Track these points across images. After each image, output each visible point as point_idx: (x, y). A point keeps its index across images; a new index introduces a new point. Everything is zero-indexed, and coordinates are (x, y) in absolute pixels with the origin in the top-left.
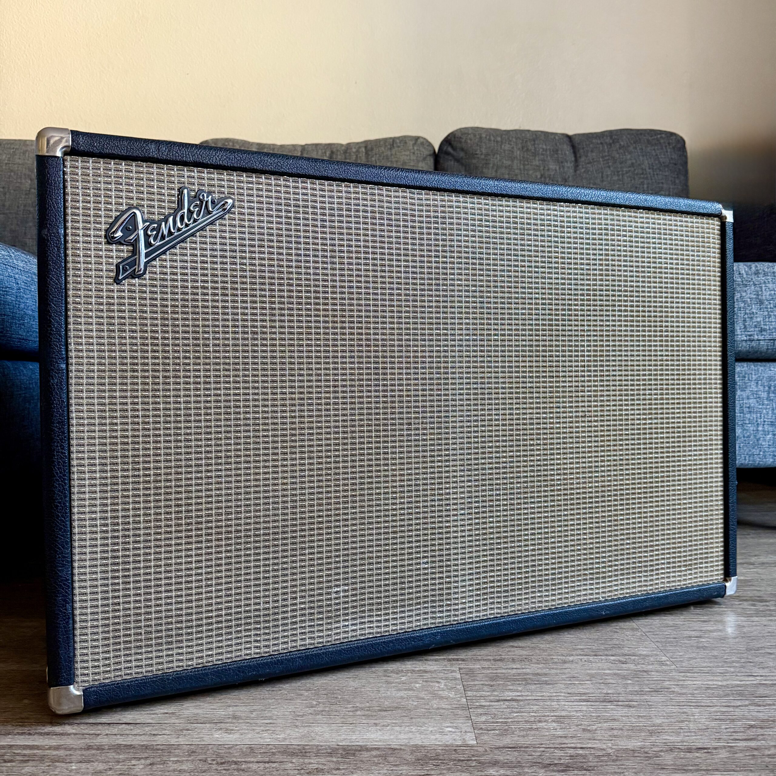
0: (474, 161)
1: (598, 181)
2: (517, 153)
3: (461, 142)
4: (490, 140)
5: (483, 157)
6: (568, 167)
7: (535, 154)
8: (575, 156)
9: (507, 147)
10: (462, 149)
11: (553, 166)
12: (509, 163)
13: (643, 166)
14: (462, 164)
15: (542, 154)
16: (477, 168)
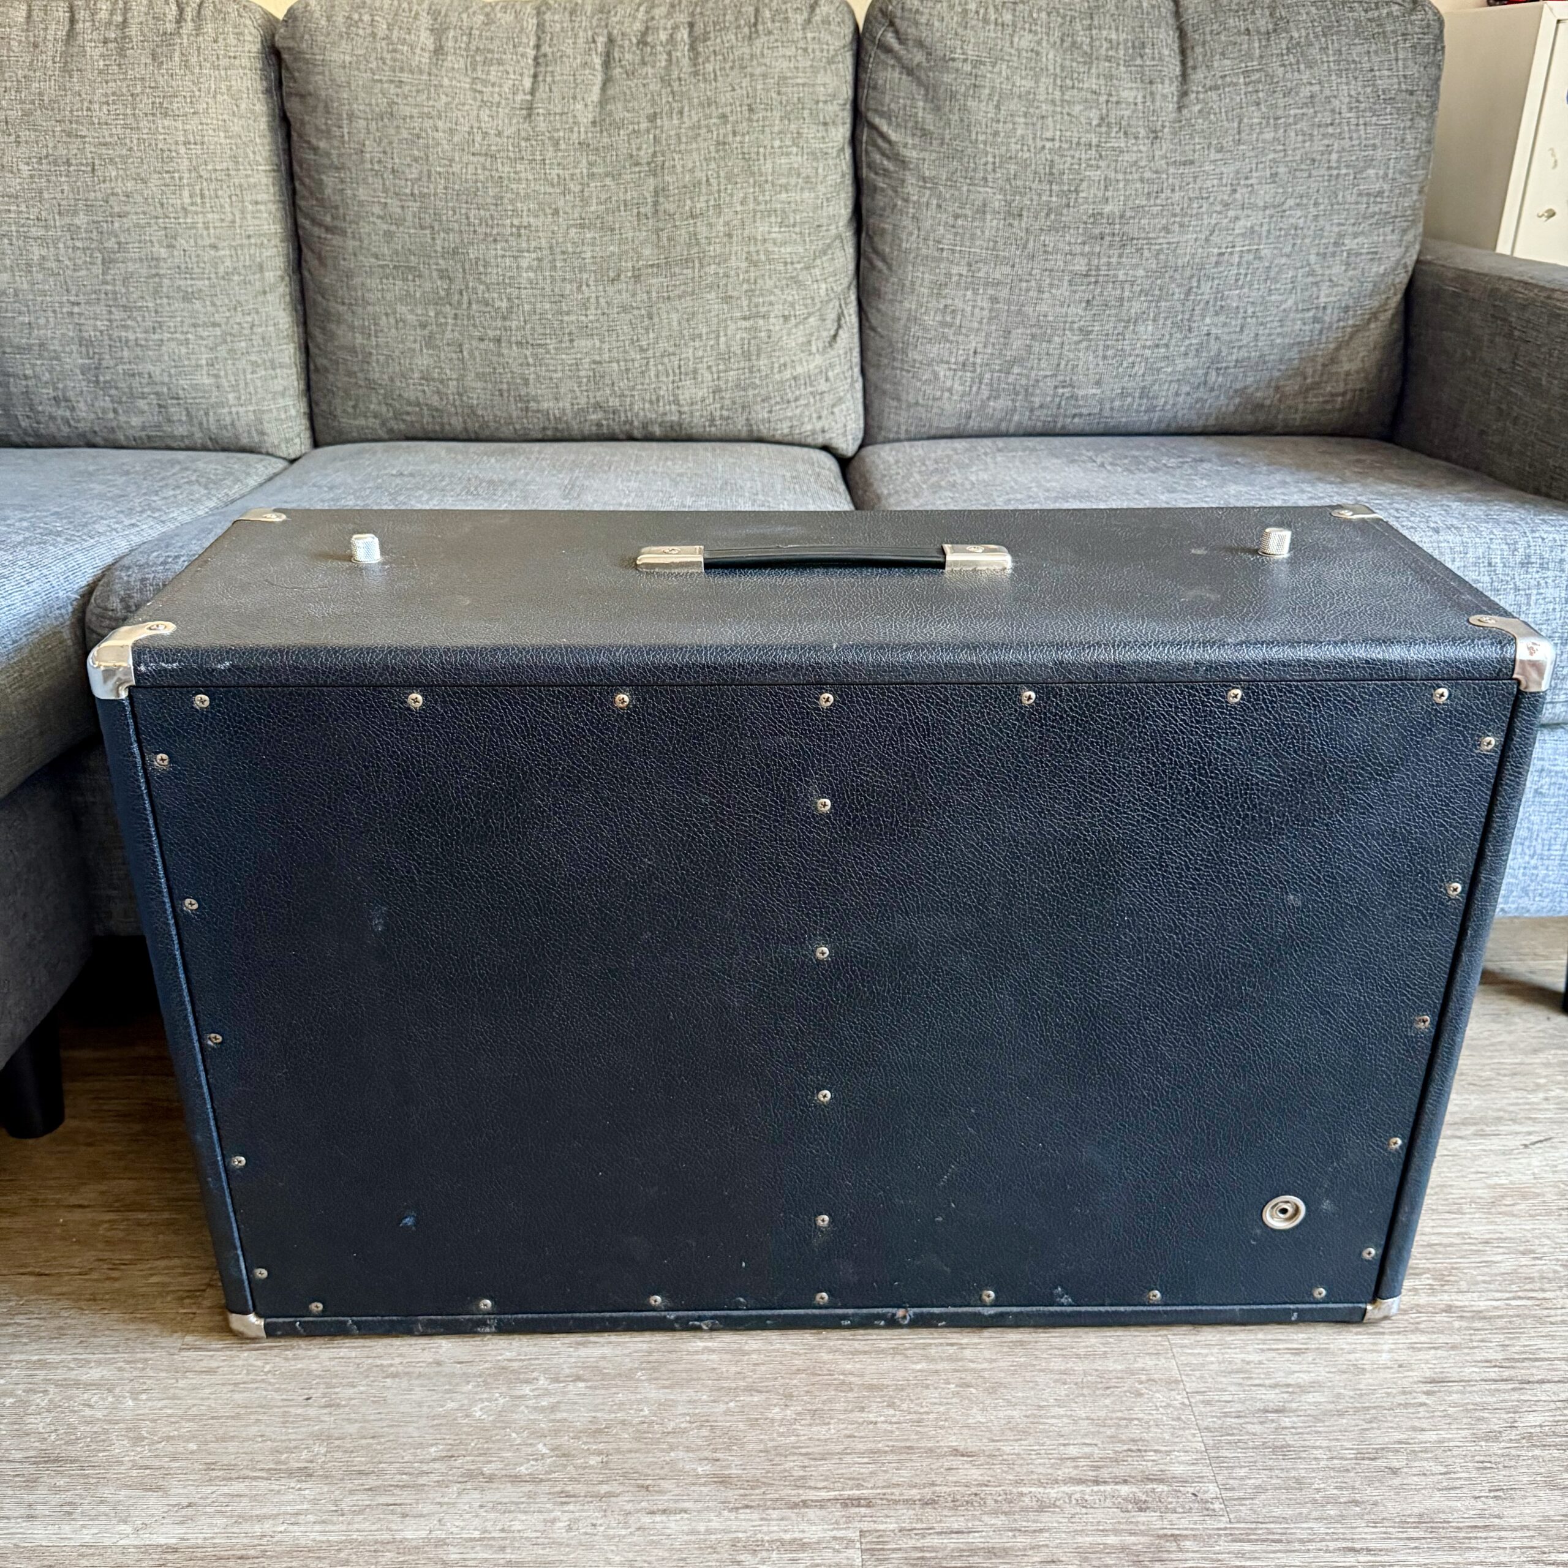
0: (948, 78)
1: (1228, 142)
2: (1050, 57)
3: (917, 24)
4: (986, 21)
5: (968, 68)
6: (1164, 97)
7: (1089, 59)
8: (1183, 63)
9: (1025, 41)
10: (920, 44)
11: (1130, 92)
12: (1028, 84)
13: (1336, 103)
14: (920, 82)
15: (1108, 59)
16: (953, 96)
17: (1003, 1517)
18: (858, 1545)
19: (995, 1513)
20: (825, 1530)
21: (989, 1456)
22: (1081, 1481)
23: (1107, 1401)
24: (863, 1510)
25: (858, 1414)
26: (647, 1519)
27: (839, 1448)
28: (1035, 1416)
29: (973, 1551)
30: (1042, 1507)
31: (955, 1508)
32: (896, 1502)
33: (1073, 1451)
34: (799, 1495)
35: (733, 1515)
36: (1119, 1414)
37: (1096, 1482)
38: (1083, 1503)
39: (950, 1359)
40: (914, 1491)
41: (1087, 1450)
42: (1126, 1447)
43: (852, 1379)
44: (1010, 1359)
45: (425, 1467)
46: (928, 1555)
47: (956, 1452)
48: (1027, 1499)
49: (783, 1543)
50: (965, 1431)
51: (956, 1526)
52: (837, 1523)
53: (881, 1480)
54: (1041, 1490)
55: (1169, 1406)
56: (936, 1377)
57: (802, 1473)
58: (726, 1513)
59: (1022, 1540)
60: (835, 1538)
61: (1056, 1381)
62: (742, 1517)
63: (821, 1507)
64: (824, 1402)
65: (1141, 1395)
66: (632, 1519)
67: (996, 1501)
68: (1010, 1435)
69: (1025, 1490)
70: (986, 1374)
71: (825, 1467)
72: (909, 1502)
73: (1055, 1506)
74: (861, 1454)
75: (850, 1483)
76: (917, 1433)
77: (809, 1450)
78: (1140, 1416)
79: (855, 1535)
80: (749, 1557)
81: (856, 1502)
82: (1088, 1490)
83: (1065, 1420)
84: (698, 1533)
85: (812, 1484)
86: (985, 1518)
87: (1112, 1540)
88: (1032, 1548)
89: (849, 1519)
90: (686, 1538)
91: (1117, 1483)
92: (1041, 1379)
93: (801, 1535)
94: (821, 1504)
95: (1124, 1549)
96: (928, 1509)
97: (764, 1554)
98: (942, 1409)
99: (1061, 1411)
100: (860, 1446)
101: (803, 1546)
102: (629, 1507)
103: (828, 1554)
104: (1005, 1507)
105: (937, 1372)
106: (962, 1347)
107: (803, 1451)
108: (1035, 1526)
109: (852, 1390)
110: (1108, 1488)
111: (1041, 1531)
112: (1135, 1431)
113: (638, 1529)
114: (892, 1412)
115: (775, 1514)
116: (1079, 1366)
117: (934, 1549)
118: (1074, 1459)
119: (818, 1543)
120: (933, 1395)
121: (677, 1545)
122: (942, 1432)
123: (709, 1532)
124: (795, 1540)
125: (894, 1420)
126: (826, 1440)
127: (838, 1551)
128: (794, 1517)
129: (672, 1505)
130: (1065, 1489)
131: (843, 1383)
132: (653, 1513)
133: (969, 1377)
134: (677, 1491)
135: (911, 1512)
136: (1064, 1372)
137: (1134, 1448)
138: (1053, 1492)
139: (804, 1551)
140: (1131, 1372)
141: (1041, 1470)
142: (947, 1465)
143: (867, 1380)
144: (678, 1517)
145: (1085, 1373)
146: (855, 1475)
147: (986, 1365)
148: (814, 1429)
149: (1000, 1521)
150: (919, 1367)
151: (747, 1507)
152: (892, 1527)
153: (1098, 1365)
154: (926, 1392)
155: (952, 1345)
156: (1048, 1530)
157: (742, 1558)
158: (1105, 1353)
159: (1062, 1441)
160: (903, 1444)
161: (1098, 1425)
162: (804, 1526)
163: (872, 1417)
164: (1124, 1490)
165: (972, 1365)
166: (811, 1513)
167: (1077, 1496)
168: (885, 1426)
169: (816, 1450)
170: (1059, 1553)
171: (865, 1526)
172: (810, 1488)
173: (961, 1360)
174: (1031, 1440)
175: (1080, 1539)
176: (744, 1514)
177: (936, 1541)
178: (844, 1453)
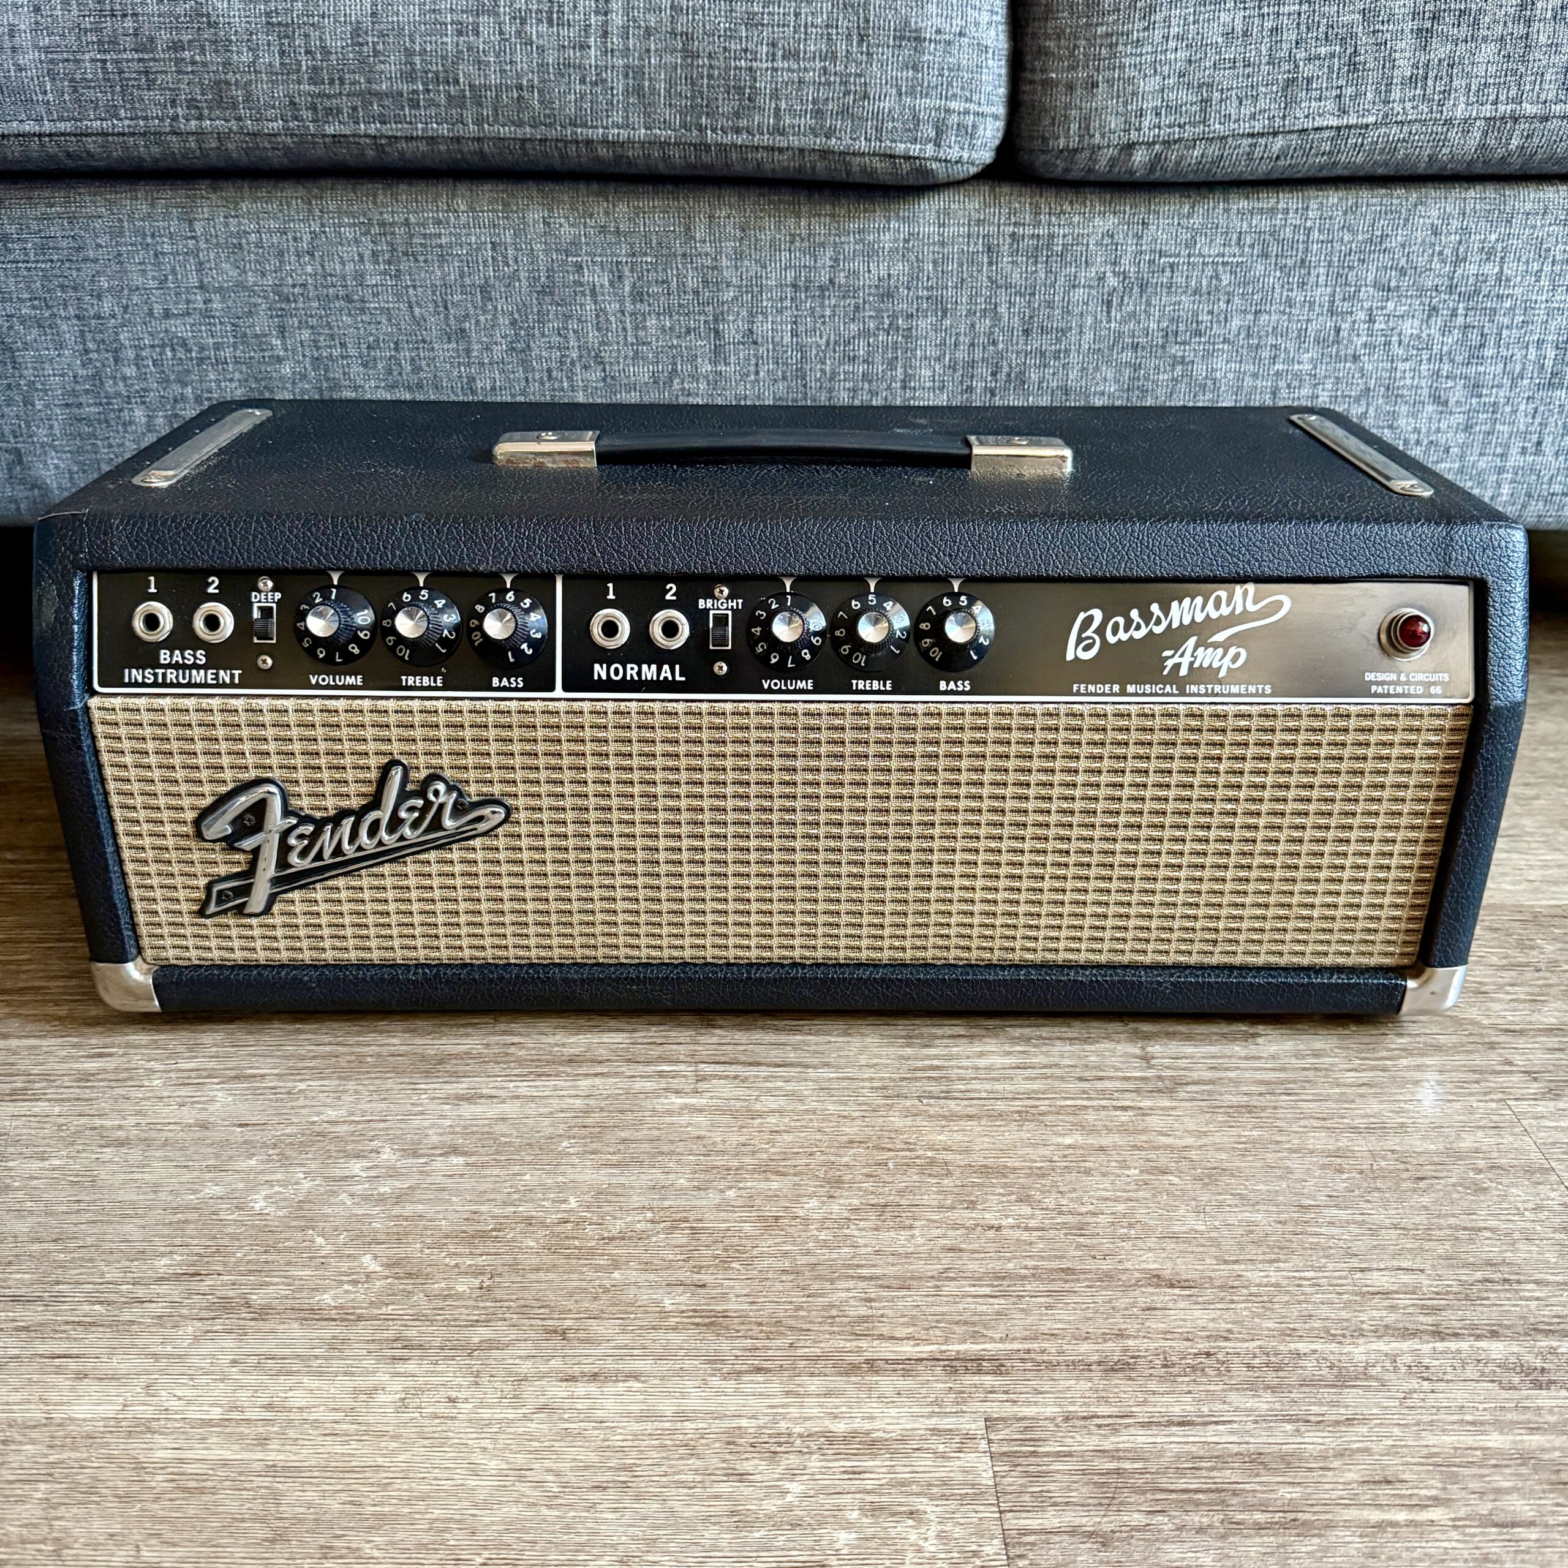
17: (1268, 1396)
18: (983, 1445)
19: (1252, 1387)
20: (915, 1417)
21: (1221, 1287)
22: (1407, 1333)
23: (1426, 1200)
24: (989, 1380)
25: (966, 1214)
26: (558, 1391)
27: (934, 1268)
28: (1297, 1223)
29: (1221, 1460)
30: (1343, 1379)
31: (1171, 1378)
32: (1051, 1366)
33: (1379, 1280)
34: (860, 1350)
35: (730, 1385)
36: (1452, 1221)
37: (1438, 1334)
38: (1422, 1372)
39: (1123, 1129)
40: (1085, 1347)
41: (1406, 1278)
42: (1479, 1275)
43: (949, 1157)
44: (1235, 1131)
45: (140, 1292)
46: (1127, 1465)
47: (1156, 1279)
48: (1310, 1364)
49: (830, 1438)
50: (1170, 1245)
51: (1176, 1410)
52: (937, 1402)
53: (1019, 1324)
54: (1333, 1347)
55: (1538, 1208)
56: (1102, 1158)
57: (863, 1311)
58: (715, 1381)
59: (1314, 1441)
60: (935, 1431)
61: (1323, 1167)
62: (748, 1388)
63: (907, 1373)
64: (901, 1192)
65: (1485, 1190)
66: (528, 1390)
67: (1250, 1367)
68: (1252, 1252)
69: (1303, 1347)
70: (1194, 1154)
71: (908, 1301)
72: (1080, 1367)
73: (1369, 1378)
74: (977, 1280)
75: (959, 1330)
76: (1079, 1246)
77: (878, 1271)
78: (1493, 1223)
79: (977, 1427)
80: (763, 1466)
81: (975, 1364)
82: (1426, 1348)
83: (1353, 1228)
84: (660, 1417)
85: (885, 1330)
86: (1234, 1398)
87: (1495, 1440)
88: (1339, 1455)
89: (962, 1397)
90: (637, 1427)
91: (1478, 1337)
92: (1295, 1163)
93: (867, 1426)
94: (906, 1366)
95: (1525, 1458)
96: (1117, 1380)
97: (793, 1460)
98: (1121, 1207)
99: (1344, 1214)
100: (973, 1266)
101: (872, 1445)
102: (526, 1367)
103: (925, 1462)
104: (1271, 1377)
105: (1102, 1149)
106: (1143, 1112)
107: (865, 1272)
108: (1334, 1414)
109: (949, 1174)
110: (1464, 1345)
111: (1349, 1421)
112: (1490, 1249)
113: (541, 1409)
114: (1026, 1210)
115: (814, 1385)
116: (1362, 1145)
117: (1137, 1455)
118: (1386, 1294)
119: (902, 1440)
120: (1100, 1186)
121: (616, 1440)
122: (1128, 1245)
123: (682, 1416)
124: (854, 1434)
125: (1032, 1223)
126: (907, 1255)
127: (943, 1456)
128: (852, 1391)
129: (610, 1365)
130: (1382, 1346)
131: (932, 1162)
132: (571, 1379)
133: (1163, 1159)
134: (623, 1339)
135: (1084, 1385)
136: (1337, 1153)
137: (1496, 1276)
138: (1359, 1352)
139: (874, 1456)
140: (1459, 1155)
141: (1325, 1311)
142: (1142, 1301)
143: (977, 1159)
144: (621, 1387)
145: (1373, 1155)
146: (966, 1316)
147: (1190, 1141)
148: (884, 1235)
149: (1264, 1403)
150: (1068, 1141)
151: (758, 1370)
152: (1049, 1411)
153: (1392, 1142)
154: (1087, 1180)
155: (1124, 1108)
156: (1364, 1420)
157: (747, 1466)
158: (1402, 1125)
159: (1355, 1263)
160: (1055, 1264)
161: (1415, 1238)
162: (873, 1407)
163: (990, 1218)
164: (1497, 1349)
165: (1164, 1140)
166: (887, 1383)
167: (1408, 1359)
168: (1017, 1234)
169: (890, 1271)
170: (1394, 1465)
171: (995, 1409)
172: (881, 1337)
173: (1144, 1131)
174: (1296, 1261)
175: (1431, 1439)
176: (754, 1383)
177: (1141, 1439)
178: (943, 1276)
